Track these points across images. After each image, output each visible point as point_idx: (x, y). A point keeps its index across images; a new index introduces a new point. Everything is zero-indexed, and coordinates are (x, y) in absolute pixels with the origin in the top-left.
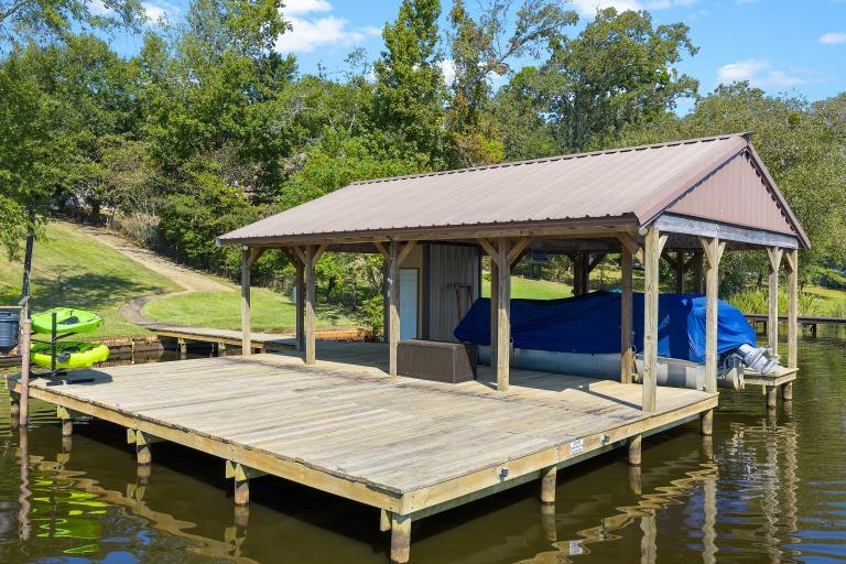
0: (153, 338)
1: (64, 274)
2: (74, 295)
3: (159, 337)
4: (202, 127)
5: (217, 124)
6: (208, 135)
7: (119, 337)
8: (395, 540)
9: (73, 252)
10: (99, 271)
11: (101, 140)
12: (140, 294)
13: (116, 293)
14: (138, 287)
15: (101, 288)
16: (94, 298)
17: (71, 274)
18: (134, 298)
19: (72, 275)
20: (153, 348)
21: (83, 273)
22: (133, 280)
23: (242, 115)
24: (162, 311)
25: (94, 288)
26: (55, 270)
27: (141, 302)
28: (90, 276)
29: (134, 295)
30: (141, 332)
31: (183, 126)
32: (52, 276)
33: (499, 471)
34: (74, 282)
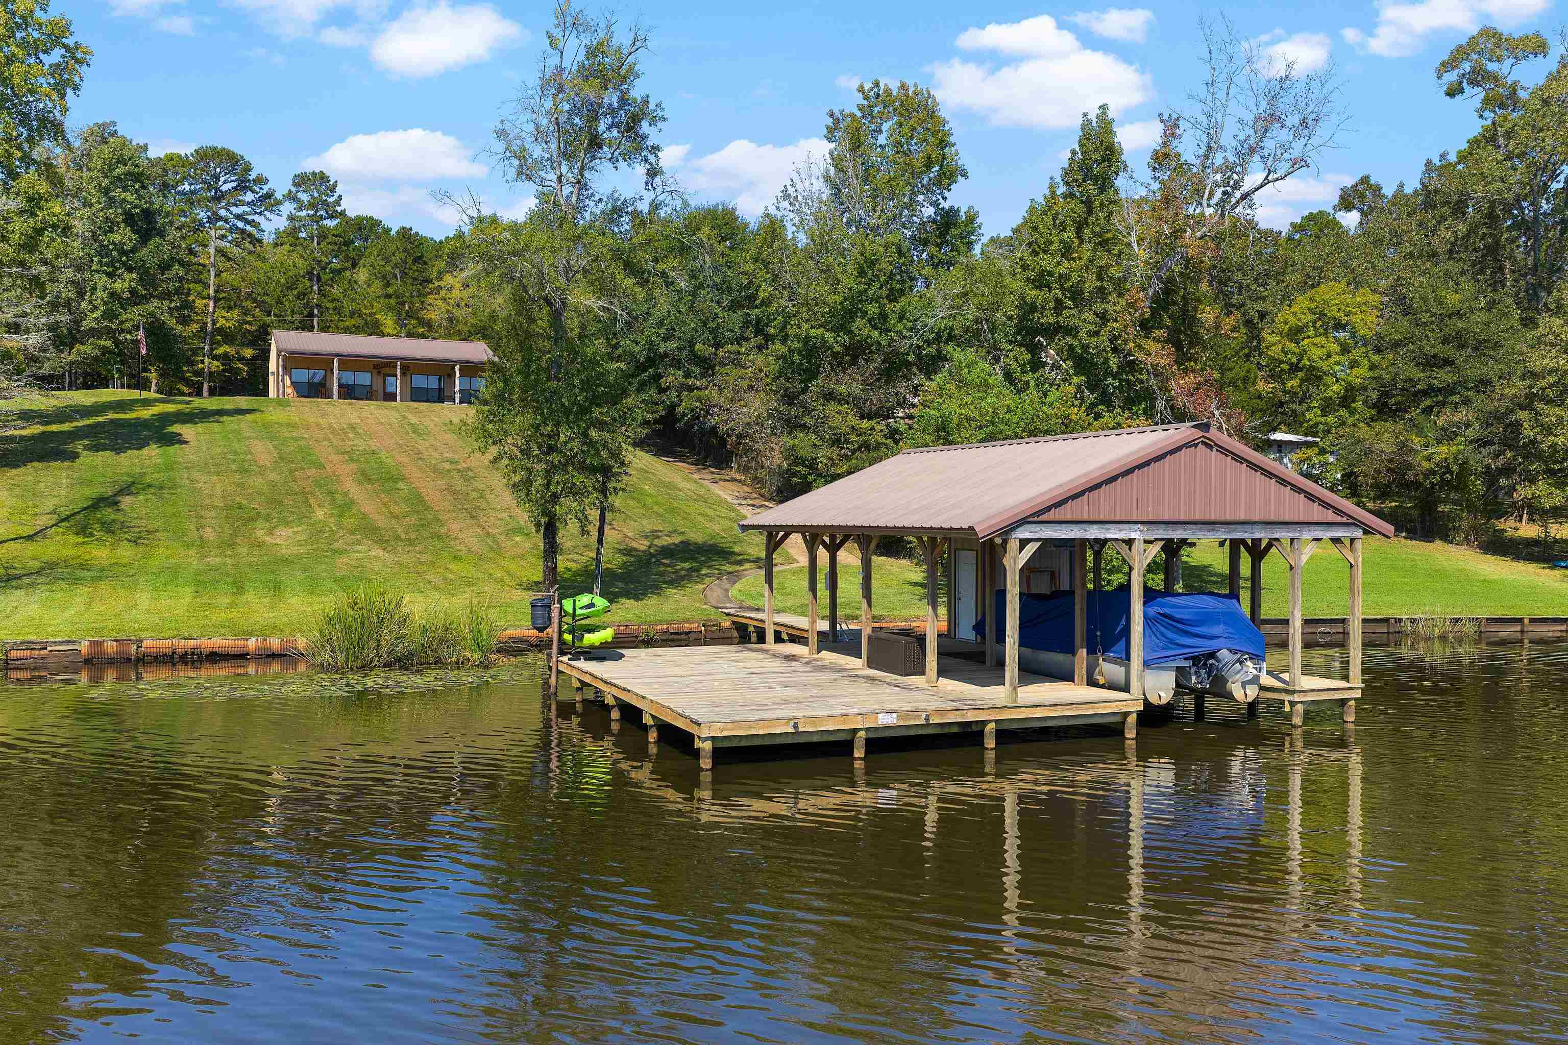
0: (726, 623)
1: (656, 542)
2: (662, 569)
3: (734, 623)
4: (830, 337)
5: (849, 332)
6: (838, 349)
7: (688, 621)
8: (702, 754)
9: (672, 511)
10: (697, 537)
11: (721, 352)
12: (738, 568)
13: (709, 567)
14: (740, 557)
15: (694, 559)
16: (683, 573)
17: (665, 541)
18: (729, 573)
19: (665, 543)
20: (726, 635)
21: (677, 539)
22: (737, 549)
23: (883, 317)
24: (753, 591)
25: (685, 560)
26: (647, 537)
27: (735, 577)
28: (686, 543)
29: (730, 568)
30: (714, 615)
31: (807, 339)
32: (642, 545)
33: (792, 723)
34: (668, 552)
